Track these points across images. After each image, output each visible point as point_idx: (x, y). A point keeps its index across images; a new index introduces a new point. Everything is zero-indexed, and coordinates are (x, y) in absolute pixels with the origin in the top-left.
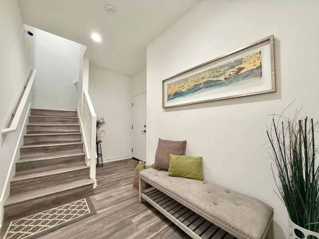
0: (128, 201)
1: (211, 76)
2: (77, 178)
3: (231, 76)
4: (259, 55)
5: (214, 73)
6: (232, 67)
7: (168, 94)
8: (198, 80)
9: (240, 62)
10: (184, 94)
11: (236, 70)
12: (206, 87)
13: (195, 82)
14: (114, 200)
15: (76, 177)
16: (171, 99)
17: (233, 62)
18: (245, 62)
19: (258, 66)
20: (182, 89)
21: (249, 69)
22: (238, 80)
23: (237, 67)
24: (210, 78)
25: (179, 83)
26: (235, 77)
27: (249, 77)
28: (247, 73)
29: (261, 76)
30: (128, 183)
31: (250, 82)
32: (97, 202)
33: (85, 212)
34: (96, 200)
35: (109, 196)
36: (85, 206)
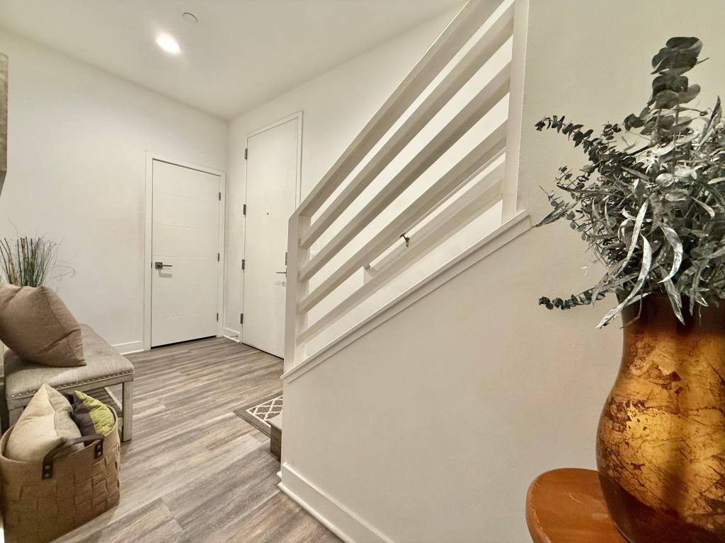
32: (245, 431)
33: (257, 410)
34: (248, 434)
35: (216, 447)
36: (265, 419)
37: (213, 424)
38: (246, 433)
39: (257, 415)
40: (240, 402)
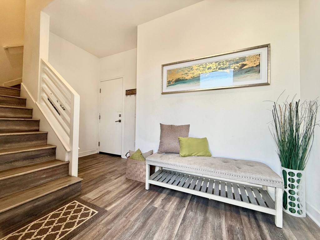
0: (134, 192)
1: (218, 68)
2: (53, 178)
3: (236, 70)
4: (258, 57)
5: (220, 65)
6: (237, 63)
7: (167, 79)
8: (204, 70)
9: (244, 59)
10: (188, 81)
11: (240, 66)
12: (212, 77)
13: (201, 71)
14: (117, 194)
15: (51, 176)
16: (171, 85)
17: (237, 59)
18: (247, 60)
19: (257, 64)
20: (185, 76)
21: (251, 66)
22: (241, 74)
23: (241, 63)
24: (216, 69)
25: (182, 71)
26: (239, 71)
27: (250, 72)
28: (249, 69)
29: (259, 72)
30: (117, 176)
31: (251, 76)
32: (95, 200)
33: (90, 214)
34: (93, 199)
35: (107, 192)
36: (84, 208)
37: (115, 201)
38: (94, 199)
39: (89, 210)
40: (105, 220)
